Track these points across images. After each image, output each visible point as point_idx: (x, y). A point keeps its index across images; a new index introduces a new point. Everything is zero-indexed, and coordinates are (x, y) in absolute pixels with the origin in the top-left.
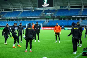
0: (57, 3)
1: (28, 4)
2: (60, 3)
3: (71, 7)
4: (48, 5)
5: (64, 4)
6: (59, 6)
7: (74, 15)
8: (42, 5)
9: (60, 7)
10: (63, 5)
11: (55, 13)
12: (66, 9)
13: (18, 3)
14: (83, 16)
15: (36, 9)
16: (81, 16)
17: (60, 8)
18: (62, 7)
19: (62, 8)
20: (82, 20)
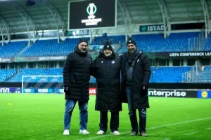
0: (131, 16)
1: (50, 20)
2: (140, 15)
3: (174, 27)
4: (100, 20)
5: (153, 18)
6: (138, 26)
7: (177, 50)
8: (83, 21)
9: (141, 27)
10: (149, 22)
11: (122, 46)
12: (157, 33)
13: (20, 16)
14: (204, 52)
15: (72, 35)
16: (198, 54)
17: (141, 30)
18: (147, 26)
19: (147, 30)
20: (203, 67)
